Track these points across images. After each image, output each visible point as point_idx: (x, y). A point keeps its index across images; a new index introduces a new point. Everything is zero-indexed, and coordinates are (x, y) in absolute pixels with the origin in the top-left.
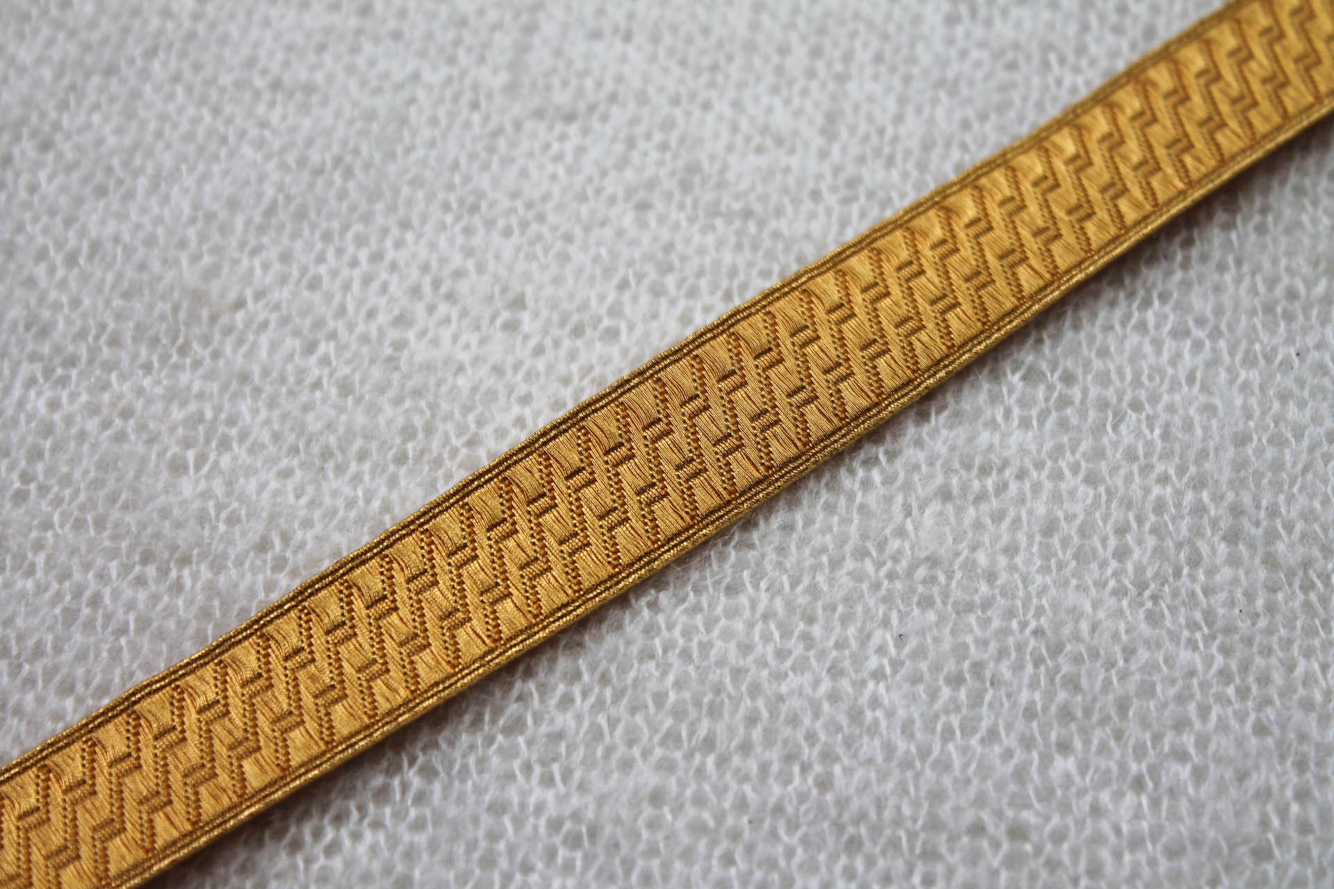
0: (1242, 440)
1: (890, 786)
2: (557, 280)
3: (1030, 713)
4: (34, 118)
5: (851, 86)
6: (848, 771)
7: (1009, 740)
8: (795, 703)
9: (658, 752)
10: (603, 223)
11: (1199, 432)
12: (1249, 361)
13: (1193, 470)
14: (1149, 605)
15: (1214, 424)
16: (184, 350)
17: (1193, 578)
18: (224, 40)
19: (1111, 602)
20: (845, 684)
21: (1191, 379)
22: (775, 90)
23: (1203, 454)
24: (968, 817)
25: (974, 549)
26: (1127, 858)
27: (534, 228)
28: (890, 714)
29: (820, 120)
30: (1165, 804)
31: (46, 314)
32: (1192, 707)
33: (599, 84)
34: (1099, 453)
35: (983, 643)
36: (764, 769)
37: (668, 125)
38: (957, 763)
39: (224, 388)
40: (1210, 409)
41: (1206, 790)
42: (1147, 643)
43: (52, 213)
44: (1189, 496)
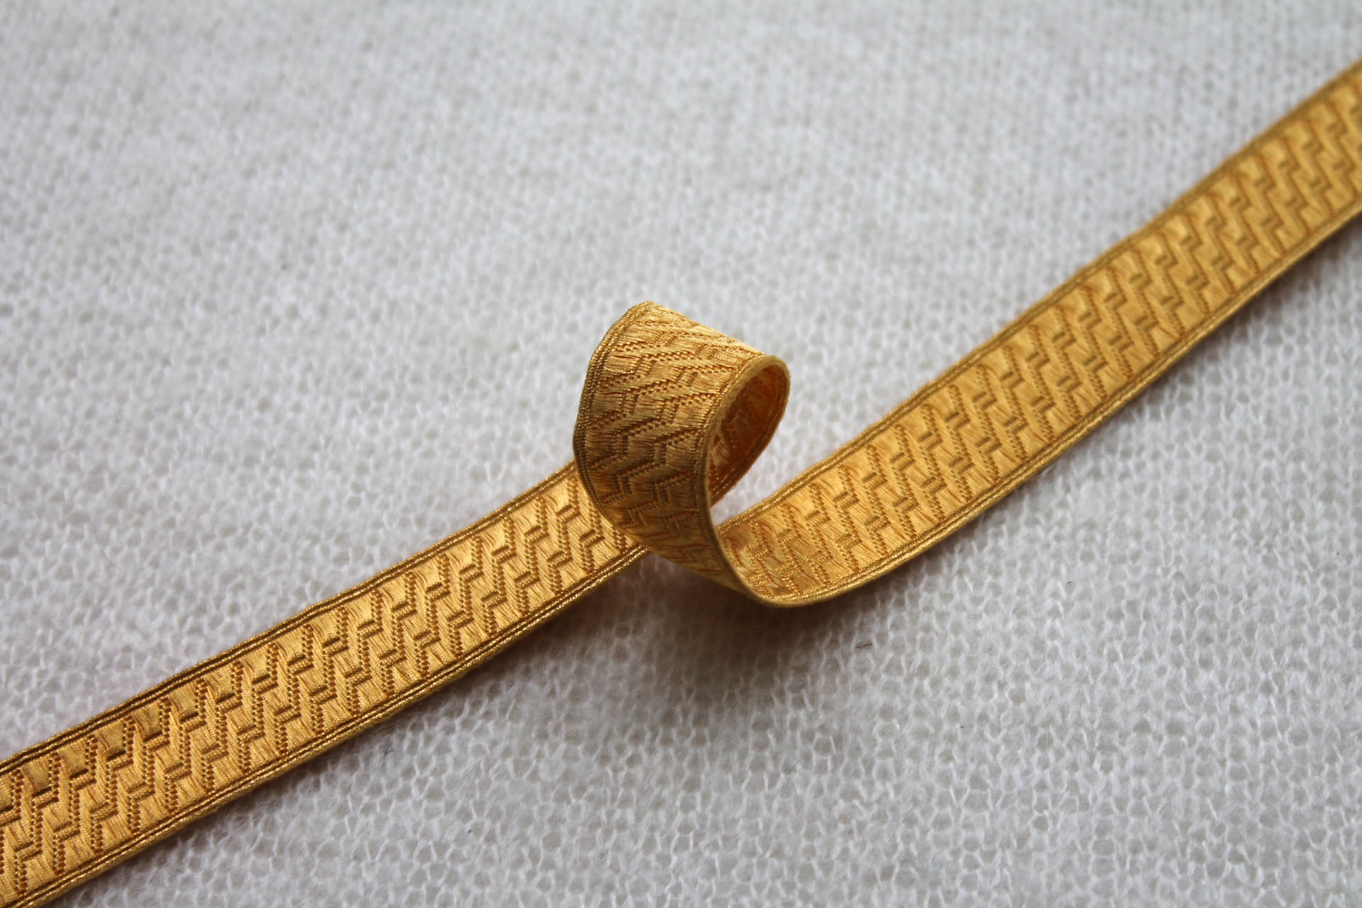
0: (1330, 422)
1: (1070, 696)
2: (769, 318)
3: (1176, 638)
4: (331, 205)
5: (994, 156)
6: (1037, 687)
7: (1163, 660)
8: (990, 636)
9: (884, 677)
10: (802, 271)
11: (1295, 417)
12: (1331, 360)
13: (1292, 446)
14: (1265, 551)
15: (1307, 411)
16: (473, 384)
17: (1298, 530)
18: (478, 138)
19: (1235, 550)
20: (1029, 622)
21: (1285, 375)
22: (930, 161)
23: (1300, 434)
24: (1134, 719)
25: (1122, 514)
26: (1262, 744)
27: (745, 277)
28: (1066, 643)
29: (969, 182)
30: (1289, 702)
31: (358, 360)
32: (1304, 629)
33: (787, 161)
34: (1216, 437)
35: (1135, 586)
36: (970, 687)
37: (847, 191)
38: (1122, 679)
39: (509, 412)
40: (1302, 399)
41: (1320, 691)
42: (1266, 581)
43: (355, 279)
44: (1291, 468)
